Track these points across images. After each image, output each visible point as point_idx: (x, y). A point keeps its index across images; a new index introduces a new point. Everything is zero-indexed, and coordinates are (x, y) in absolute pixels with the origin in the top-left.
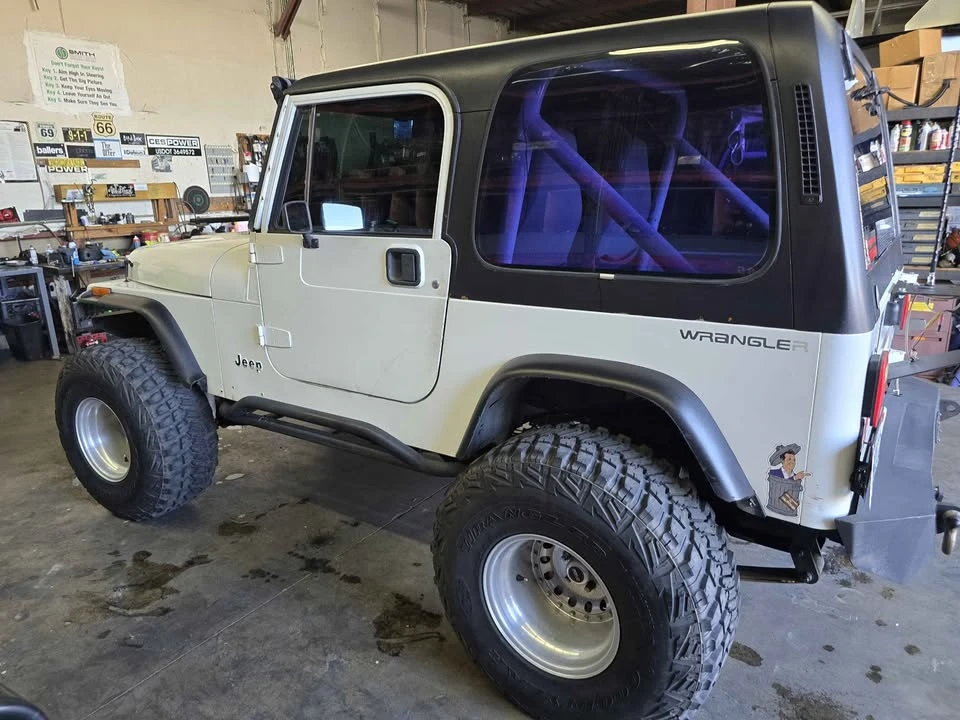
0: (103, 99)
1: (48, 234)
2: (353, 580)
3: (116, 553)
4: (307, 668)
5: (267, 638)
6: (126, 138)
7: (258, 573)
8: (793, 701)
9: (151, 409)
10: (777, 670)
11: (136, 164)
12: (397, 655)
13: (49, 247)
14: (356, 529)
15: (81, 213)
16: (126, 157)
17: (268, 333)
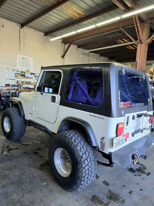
0: (29, 67)
1: (15, 89)
2: (41, 157)
3: (4, 145)
4: (25, 169)
5: (21, 163)
6: (31, 74)
7: (25, 152)
8: (111, 193)
9: (15, 120)
10: (111, 187)
11: (32, 78)
12: (42, 170)
13: (13, 91)
14: (46, 148)
15: (21, 86)
16: (31, 77)
17: (34, 109)
